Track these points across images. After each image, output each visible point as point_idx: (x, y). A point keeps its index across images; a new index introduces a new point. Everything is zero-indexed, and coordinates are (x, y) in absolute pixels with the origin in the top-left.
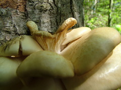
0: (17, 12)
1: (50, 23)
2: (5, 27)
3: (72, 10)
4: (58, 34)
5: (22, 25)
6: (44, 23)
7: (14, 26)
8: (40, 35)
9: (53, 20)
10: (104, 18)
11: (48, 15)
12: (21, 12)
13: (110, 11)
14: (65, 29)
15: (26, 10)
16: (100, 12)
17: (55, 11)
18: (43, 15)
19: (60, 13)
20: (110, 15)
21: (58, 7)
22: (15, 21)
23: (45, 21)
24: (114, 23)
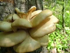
0: (10, 4)
1: (25, 9)
2: (5, 11)
3: (36, 3)
4: (28, 13)
5: (13, 10)
6: (23, 9)
7: (9, 10)
8: (20, 13)
9: (27, 7)
10: (61, 7)
11: (24, 5)
12: (12, 4)
13: (64, 3)
14: (30, 11)
15: (14, 3)
16: (59, 3)
17: (27, 3)
18: (22, 5)
19: (30, 4)
20: (64, 5)
21: (29, 2)
22: (10, 8)
23: (23, 8)
24: (66, 10)
